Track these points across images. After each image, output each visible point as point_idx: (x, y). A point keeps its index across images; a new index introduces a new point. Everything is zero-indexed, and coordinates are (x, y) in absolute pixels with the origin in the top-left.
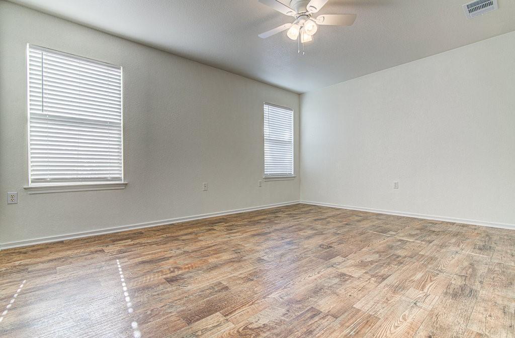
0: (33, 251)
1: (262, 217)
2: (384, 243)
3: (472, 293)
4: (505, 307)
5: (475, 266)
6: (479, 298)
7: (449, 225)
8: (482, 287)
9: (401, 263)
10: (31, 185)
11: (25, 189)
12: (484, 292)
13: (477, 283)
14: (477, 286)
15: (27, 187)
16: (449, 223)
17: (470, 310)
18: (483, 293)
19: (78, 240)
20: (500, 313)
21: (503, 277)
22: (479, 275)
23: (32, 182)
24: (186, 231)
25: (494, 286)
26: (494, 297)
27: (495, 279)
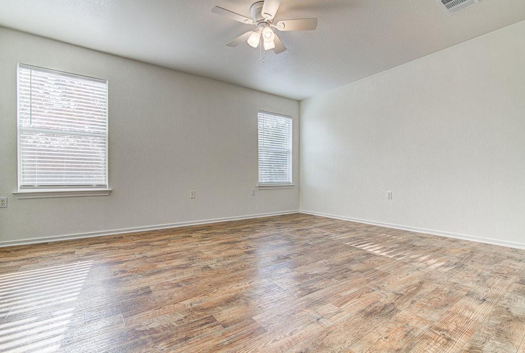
0: (15, 251)
1: (244, 226)
2: (346, 256)
5: (424, 285)
7: (439, 240)
8: (408, 307)
9: (346, 277)
10: (19, 191)
11: (14, 194)
14: (404, 306)
15: (16, 192)
16: (441, 237)
18: (403, 313)
19: (61, 242)
22: (418, 294)
23: (20, 188)
24: (163, 237)
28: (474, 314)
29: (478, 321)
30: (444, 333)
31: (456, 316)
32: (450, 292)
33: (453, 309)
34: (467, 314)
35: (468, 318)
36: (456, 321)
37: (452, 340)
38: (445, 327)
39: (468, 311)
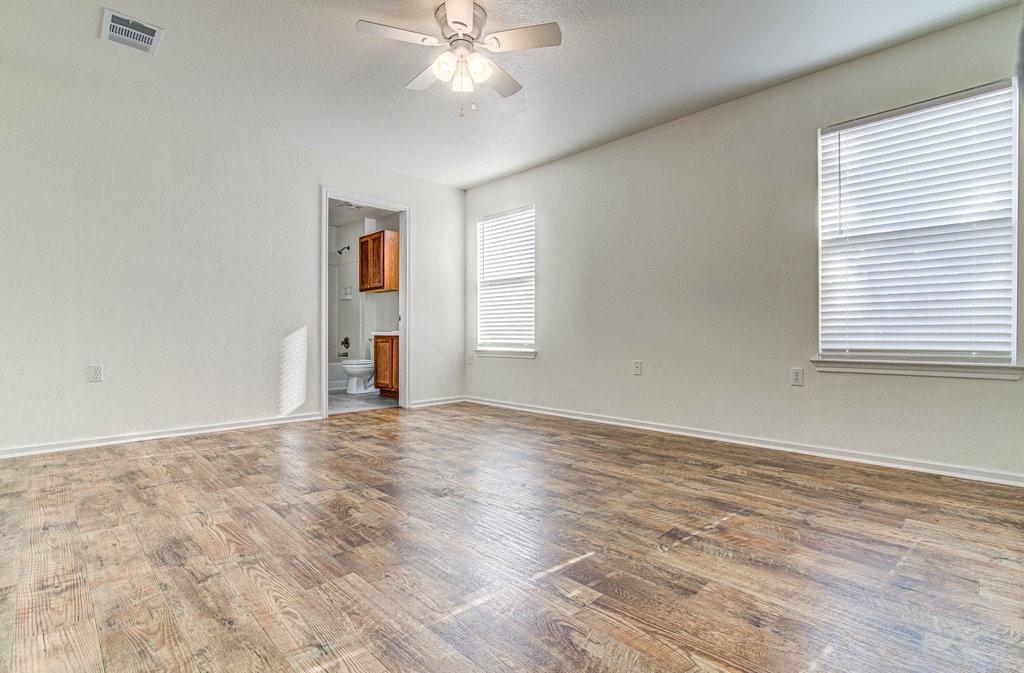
3: (158, 558)
4: (102, 565)
5: (216, 624)
6: (143, 556)
8: (155, 577)
12: (144, 571)
13: (168, 580)
14: (163, 574)
17: (141, 538)
18: (146, 568)
20: (104, 554)
21: (135, 630)
22: (183, 601)
25: (138, 595)
26: (124, 571)
27: (145, 614)
28: (43, 648)
29: (22, 641)
30: (59, 589)
31: (69, 619)
32: (142, 653)
33: (91, 626)
34: (55, 638)
35: (46, 632)
36: (60, 613)
37: (39, 589)
38: (67, 594)
39: (59, 643)
